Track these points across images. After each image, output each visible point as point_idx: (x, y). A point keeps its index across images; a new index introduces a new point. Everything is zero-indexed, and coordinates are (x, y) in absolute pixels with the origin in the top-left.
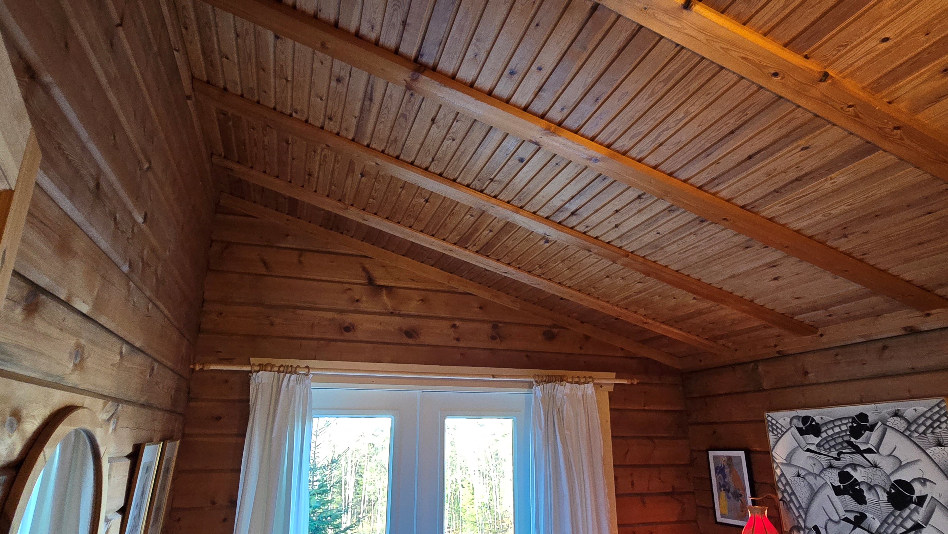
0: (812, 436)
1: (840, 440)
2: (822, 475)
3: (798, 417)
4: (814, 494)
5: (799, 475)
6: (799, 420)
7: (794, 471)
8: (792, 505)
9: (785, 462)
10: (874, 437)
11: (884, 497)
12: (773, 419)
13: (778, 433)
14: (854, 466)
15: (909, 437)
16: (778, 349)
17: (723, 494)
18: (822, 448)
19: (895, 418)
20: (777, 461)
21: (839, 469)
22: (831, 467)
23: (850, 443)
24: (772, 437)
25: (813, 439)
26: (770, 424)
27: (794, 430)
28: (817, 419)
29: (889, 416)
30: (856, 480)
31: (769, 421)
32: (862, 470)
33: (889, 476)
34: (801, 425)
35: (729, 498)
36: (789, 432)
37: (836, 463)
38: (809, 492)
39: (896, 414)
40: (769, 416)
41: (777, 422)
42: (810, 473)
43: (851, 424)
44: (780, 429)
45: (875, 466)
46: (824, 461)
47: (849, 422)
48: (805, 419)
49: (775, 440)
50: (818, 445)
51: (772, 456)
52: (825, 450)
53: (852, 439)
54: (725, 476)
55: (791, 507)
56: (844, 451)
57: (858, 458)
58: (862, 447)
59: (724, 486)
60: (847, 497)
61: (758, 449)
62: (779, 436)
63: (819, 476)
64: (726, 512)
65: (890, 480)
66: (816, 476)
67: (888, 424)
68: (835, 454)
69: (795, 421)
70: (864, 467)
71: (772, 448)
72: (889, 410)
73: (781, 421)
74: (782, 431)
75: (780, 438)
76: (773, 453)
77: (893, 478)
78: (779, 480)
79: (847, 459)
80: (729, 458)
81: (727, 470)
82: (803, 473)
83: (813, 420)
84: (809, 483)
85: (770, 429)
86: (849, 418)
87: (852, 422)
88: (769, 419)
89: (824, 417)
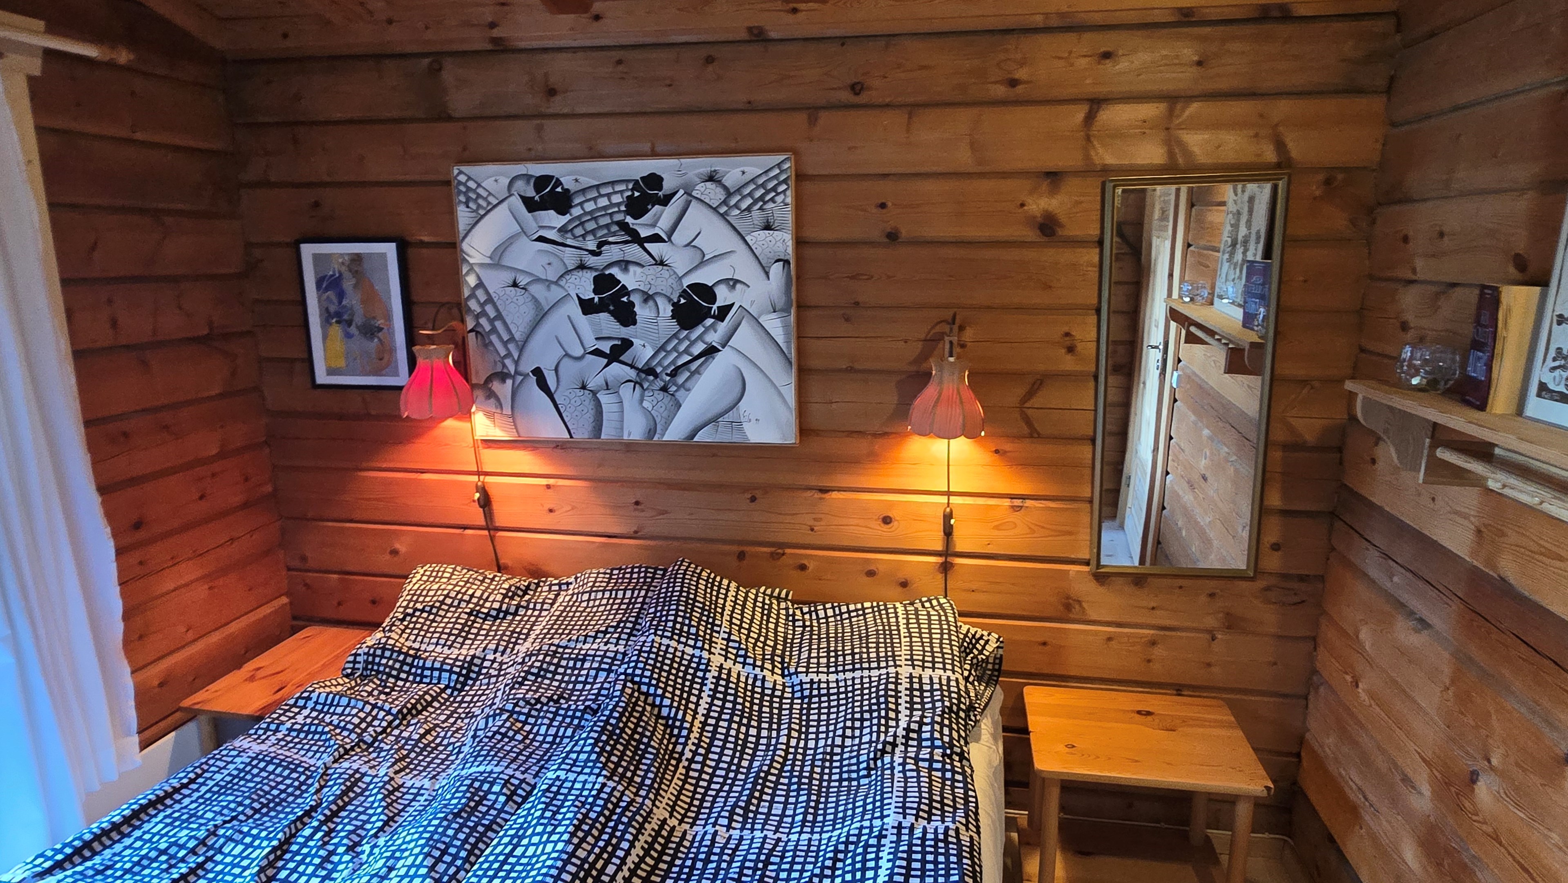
0: (552, 212)
1: (604, 221)
2: (562, 283)
3: (527, 177)
4: (541, 316)
5: (515, 285)
6: (528, 182)
7: (507, 277)
8: (494, 338)
9: (488, 261)
10: (666, 215)
11: (666, 310)
12: (469, 178)
13: (479, 206)
14: (625, 264)
15: (723, 216)
16: (496, 33)
17: (336, 330)
18: (569, 235)
19: (709, 184)
20: (471, 261)
21: (596, 270)
22: (582, 267)
23: (623, 226)
24: (463, 216)
25: (553, 219)
26: (462, 188)
27: (516, 202)
28: (568, 182)
29: (698, 180)
30: (624, 286)
31: (460, 183)
32: (638, 270)
33: (680, 278)
34: (531, 192)
35: (348, 336)
36: (504, 205)
37: (591, 260)
38: (533, 312)
39: (711, 178)
40: (461, 172)
41: (479, 185)
42: (538, 280)
43: (629, 193)
44: (485, 199)
45: (662, 263)
46: (570, 257)
47: (627, 190)
48: (542, 182)
49: (472, 221)
50: (563, 230)
51: (462, 251)
52: (575, 237)
53: (629, 220)
54: (341, 295)
55: (491, 343)
56: (611, 239)
57: (633, 251)
58: (644, 233)
59: (338, 314)
60: (604, 316)
61: (426, 239)
62: (482, 212)
63: (556, 283)
64: (341, 363)
65: (682, 284)
66: (549, 283)
67: (694, 193)
68: (592, 245)
69: (520, 184)
70: (643, 266)
71: (461, 236)
72: (702, 170)
73: (488, 184)
74: (489, 203)
75: (483, 217)
76: (465, 246)
77: (687, 282)
78: (473, 295)
79: (612, 253)
80: (357, 259)
81: (348, 284)
82: (523, 280)
83: (558, 183)
84: (533, 297)
85: (462, 198)
86: (627, 181)
87: (632, 190)
88: (463, 178)
89: (581, 179)
